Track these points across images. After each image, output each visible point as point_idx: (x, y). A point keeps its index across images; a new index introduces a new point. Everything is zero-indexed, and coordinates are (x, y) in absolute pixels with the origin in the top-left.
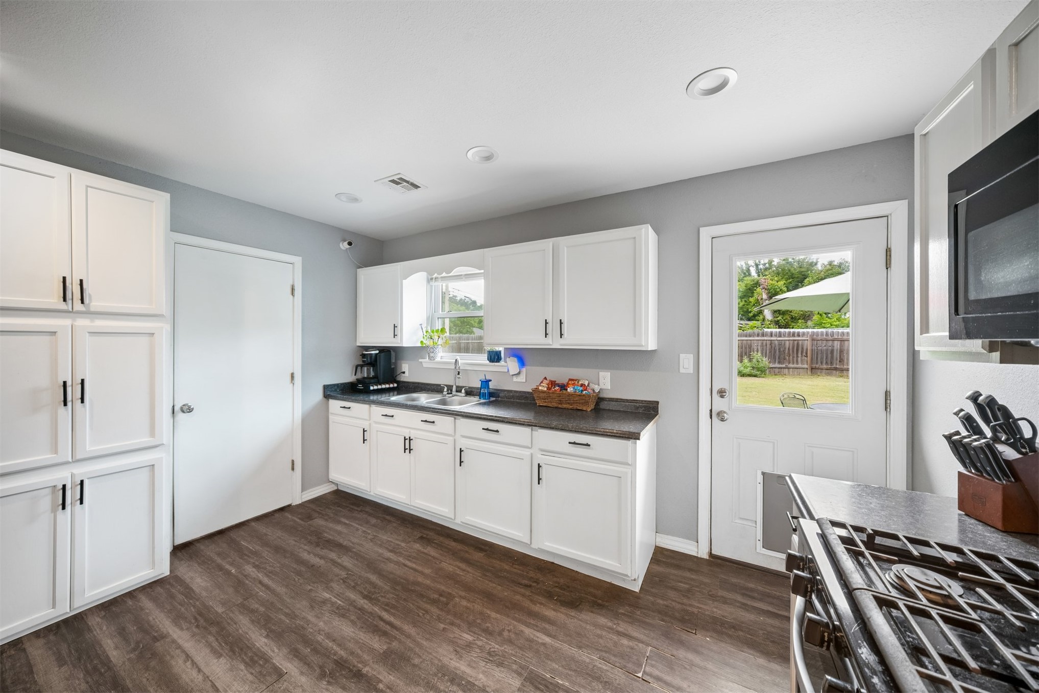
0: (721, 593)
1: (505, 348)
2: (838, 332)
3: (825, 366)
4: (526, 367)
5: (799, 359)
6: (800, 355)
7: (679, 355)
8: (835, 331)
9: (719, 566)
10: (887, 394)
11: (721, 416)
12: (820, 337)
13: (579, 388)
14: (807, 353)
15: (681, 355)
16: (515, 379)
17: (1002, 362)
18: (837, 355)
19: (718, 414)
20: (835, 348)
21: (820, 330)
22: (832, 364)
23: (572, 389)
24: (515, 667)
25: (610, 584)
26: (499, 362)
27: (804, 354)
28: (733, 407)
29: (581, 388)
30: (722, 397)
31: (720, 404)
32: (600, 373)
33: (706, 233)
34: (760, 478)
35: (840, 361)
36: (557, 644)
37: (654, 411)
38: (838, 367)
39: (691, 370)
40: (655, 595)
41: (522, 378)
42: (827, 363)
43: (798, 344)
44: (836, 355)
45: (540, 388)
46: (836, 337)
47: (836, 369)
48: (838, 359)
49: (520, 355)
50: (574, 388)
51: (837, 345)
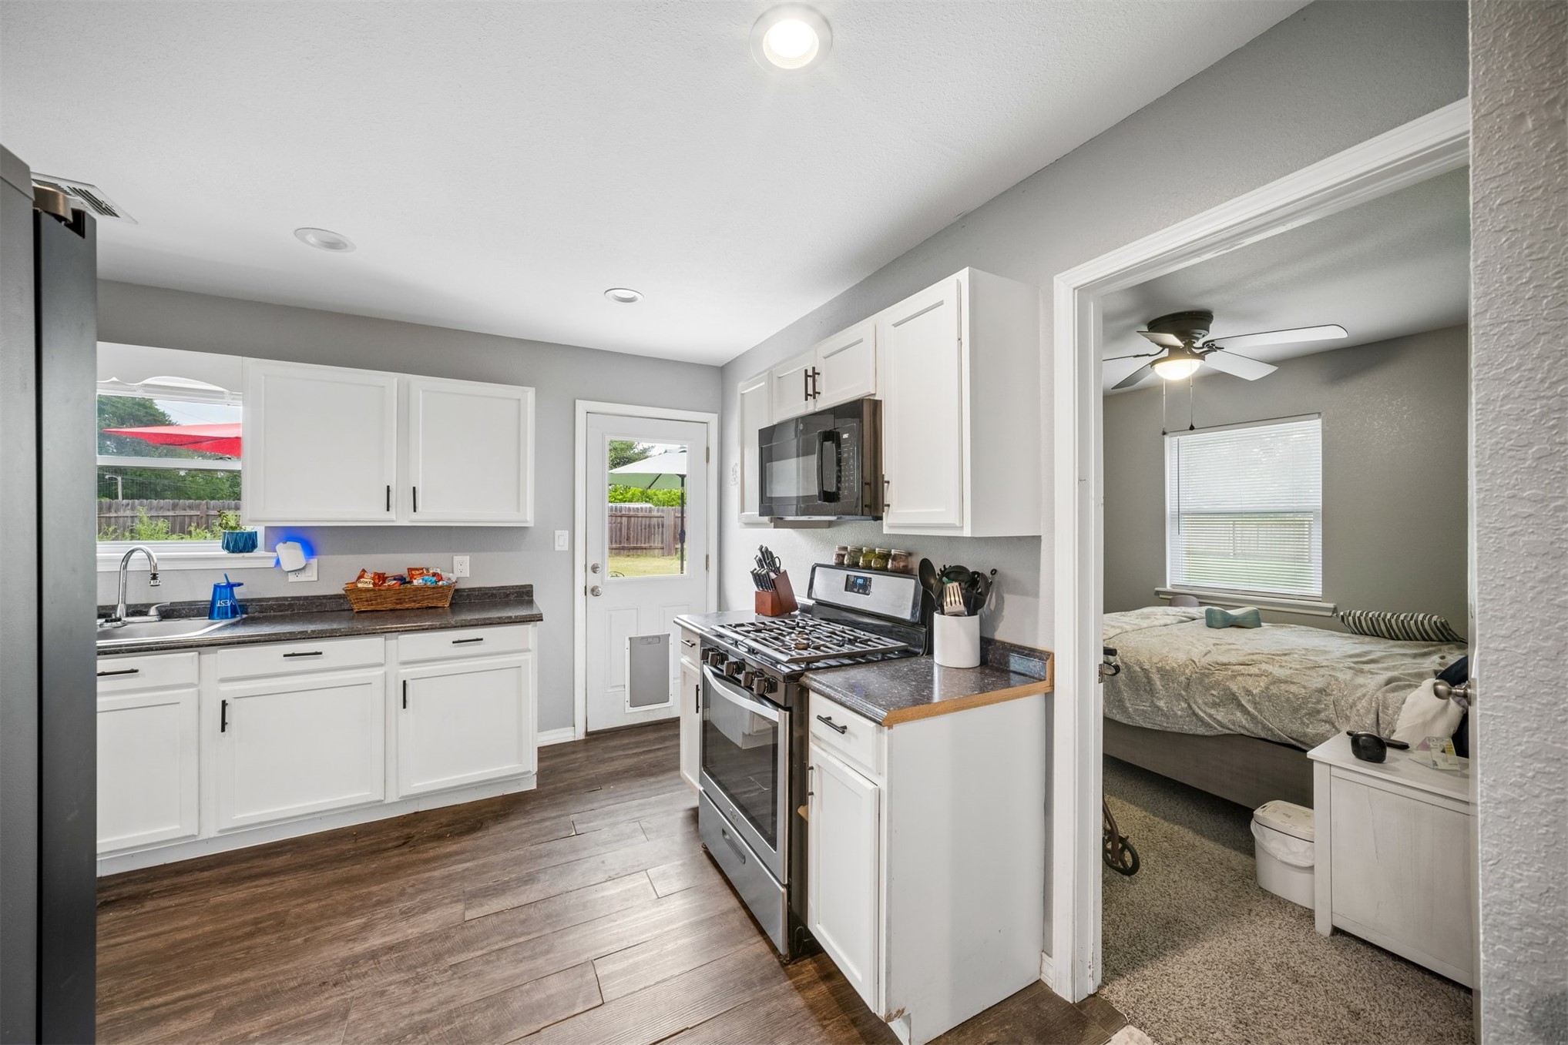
0: (606, 756)
1: (266, 528)
4: (318, 557)
7: (554, 532)
9: (596, 739)
10: (707, 557)
11: (595, 591)
13: (431, 578)
15: (556, 532)
16: (292, 578)
17: (775, 528)
19: (593, 590)
23: (421, 581)
24: (446, 901)
25: (503, 796)
26: (251, 552)
28: (606, 581)
29: (434, 579)
31: (594, 580)
32: (455, 557)
33: (582, 406)
36: (481, 862)
37: (528, 596)
39: (567, 548)
40: (551, 784)
41: (311, 575)
45: (360, 585)
47: (623, 548)
49: (306, 539)
50: (423, 579)
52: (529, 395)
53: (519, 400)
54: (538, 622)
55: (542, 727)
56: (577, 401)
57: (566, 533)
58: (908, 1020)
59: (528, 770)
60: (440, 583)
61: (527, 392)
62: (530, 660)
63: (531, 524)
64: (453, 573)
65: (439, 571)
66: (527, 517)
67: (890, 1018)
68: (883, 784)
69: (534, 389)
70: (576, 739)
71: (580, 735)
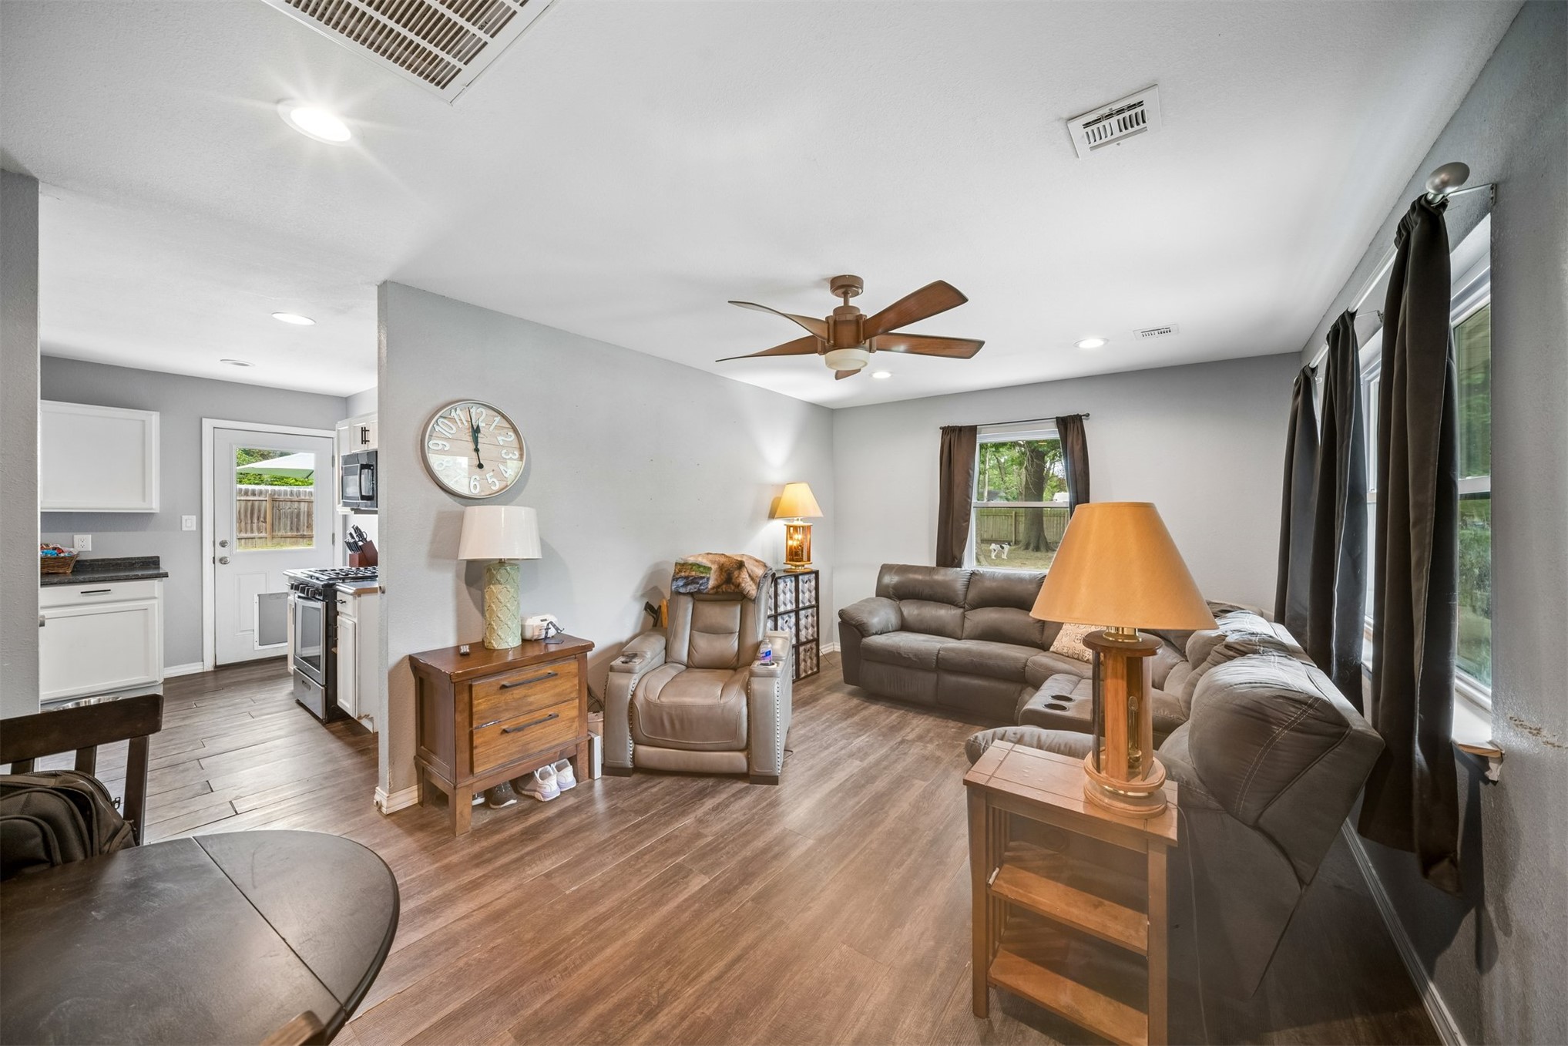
2: (306, 492)
3: (289, 534)
5: (255, 526)
6: (255, 521)
8: (301, 490)
10: (333, 535)
11: (223, 561)
12: (282, 498)
14: (265, 518)
18: (304, 520)
20: (302, 510)
21: (283, 488)
22: (298, 530)
27: (262, 519)
30: (223, 546)
31: (221, 552)
33: (208, 424)
34: (256, 599)
35: (307, 527)
38: (305, 533)
42: (291, 529)
43: (253, 505)
44: (303, 518)
46: (303, 498)
48: (306, 524)
51: (304, 507)
52: (154, 418)
53: (144, 421)
54: (164, 579)
55: (167, 664)
56: (204, 419)
57: (194, 518)
58: (371, 719)
59: (154, 680)
60: (62, 555)
61: (151, 415)
62: (157, 607)
63: (157, 511)
64: (73, 547)
65: (59, 546)
66: (154, 505)
67: (360, 718)
68: (356, 621)
69: (158, 413)
70: (205, 671)
71: (209, 666)
